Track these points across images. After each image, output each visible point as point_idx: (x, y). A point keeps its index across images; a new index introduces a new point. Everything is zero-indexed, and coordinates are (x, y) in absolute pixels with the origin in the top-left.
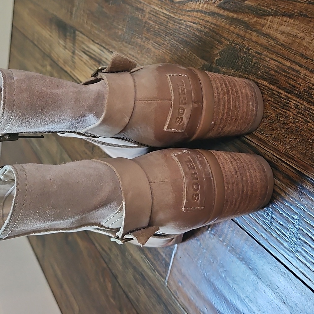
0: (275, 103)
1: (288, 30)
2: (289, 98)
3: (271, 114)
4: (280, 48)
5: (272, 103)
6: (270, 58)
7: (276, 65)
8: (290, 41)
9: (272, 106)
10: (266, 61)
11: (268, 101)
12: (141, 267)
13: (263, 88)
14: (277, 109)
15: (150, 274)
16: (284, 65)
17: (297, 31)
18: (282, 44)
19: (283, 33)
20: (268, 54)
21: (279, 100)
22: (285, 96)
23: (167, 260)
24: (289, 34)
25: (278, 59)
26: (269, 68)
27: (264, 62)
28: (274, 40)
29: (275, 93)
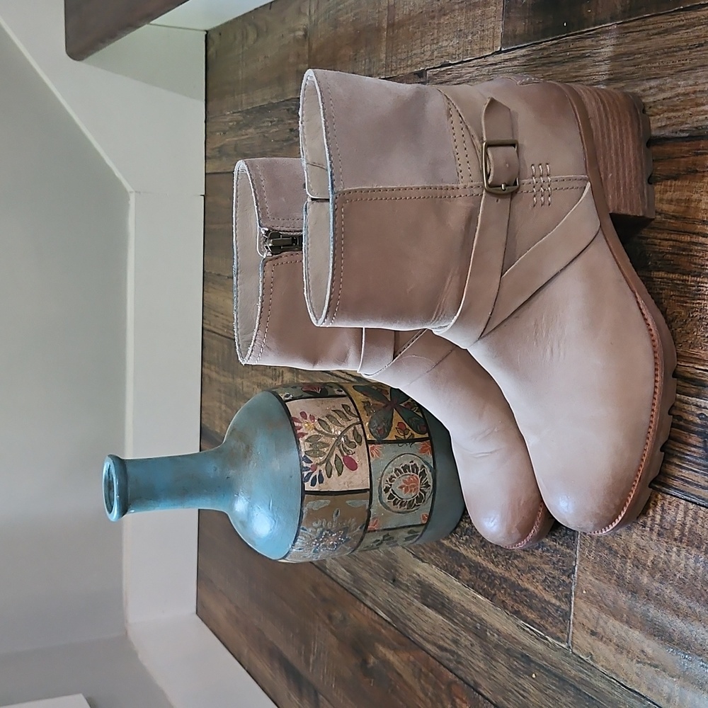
0: (681, 296)
1: (677, 195)
2: (699, 282)
3: (680, 313)
4: (672, 221)
5: (677, 298)
6: (660, 239)
7: (670, 246)
8: (682, 209)
9: (678, 301)
10: (656, 245)
11: (671, 296)
12: (519, 643)
13: (661, 282)
14: (686, 303)
15: (539, 647)
16: (682, 242)
17: (689, 193)
18: (673, 216)
19: (670, 201)
20: (656, 234)
21: (686, 290)
22: (693, 281)
23: (563, 606)
24: (679, 201)
25: (672, 236)
26: (663, 252)
27: (654, 246)
28: (660, 214)
29: (678, 282)
